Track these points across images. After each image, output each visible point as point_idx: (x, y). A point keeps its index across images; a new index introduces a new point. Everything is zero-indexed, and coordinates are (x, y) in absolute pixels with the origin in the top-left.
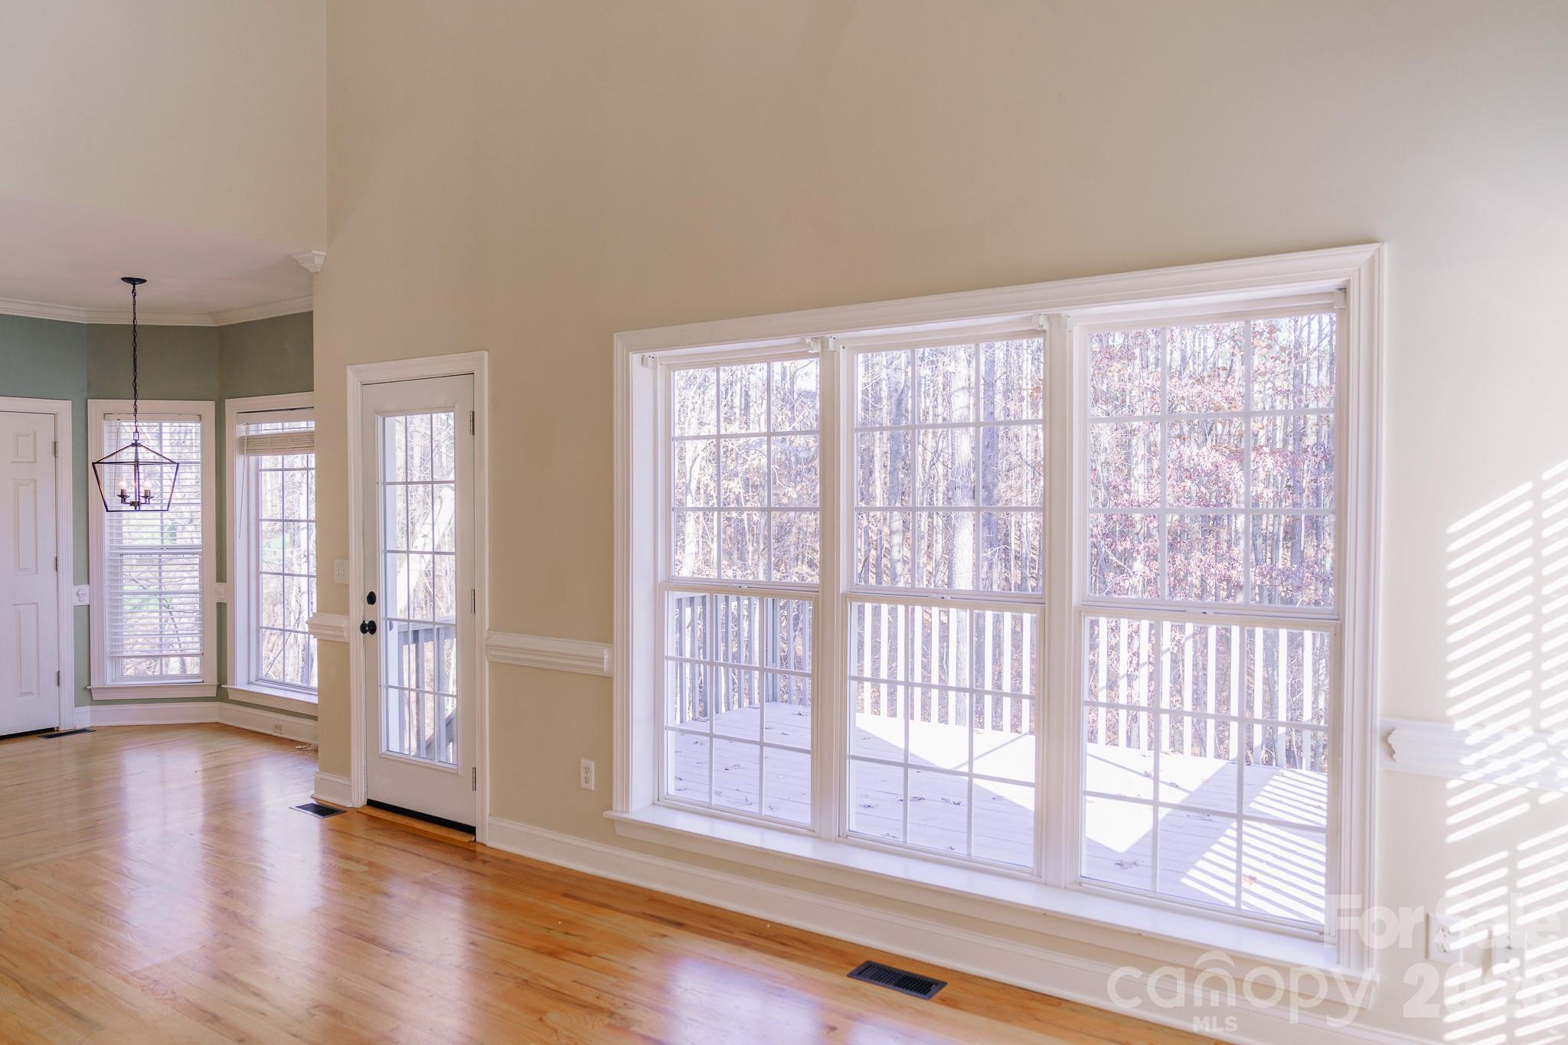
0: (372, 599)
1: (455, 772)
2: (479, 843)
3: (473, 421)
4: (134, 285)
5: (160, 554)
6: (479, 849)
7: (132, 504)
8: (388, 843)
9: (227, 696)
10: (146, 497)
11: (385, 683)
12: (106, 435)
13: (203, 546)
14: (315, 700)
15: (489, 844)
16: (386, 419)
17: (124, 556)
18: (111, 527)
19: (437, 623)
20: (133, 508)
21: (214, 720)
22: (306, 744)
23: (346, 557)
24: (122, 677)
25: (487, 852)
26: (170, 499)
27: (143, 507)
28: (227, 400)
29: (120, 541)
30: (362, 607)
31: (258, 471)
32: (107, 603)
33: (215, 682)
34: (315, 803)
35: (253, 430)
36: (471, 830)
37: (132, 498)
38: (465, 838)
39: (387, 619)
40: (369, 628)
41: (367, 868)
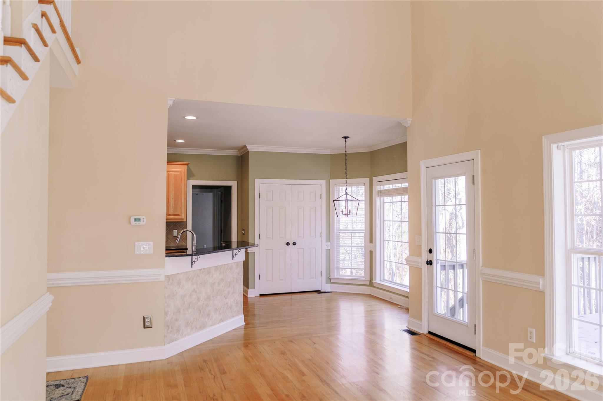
0: (430, 251)
1: (467, 325)
2: (477, 357)
3: (474, 179)
4: (346, 139)
5: (351, 233)
6: (477, 359)
7: (345, 214)
8: (438, 350)
9: (373, 285)
10: (349, 212)
11: (436, 285)
12: (335, 191)
13: (365, 230)
14: (408, 290)
15: (482, 358)
16: (436, 180)
17: (341, 233)
18: (337, 223)
19: (458, 263)
20: (345, 216)
21: (369, 293)
22: (402, 306)
23: (420, 235)
24: (340, 275)
25: (482, 361)
26: (357, 213)
27: (349, 216)
28: (373, 178)
29: (339, 228)
30: (427, 254)
31: (384, 203)
32: (335, 249)
33: (369, 280)
34: (408, 329)
35: (382, 188)
36: (474, 351)
37: (344, 213)
38: (472, 354)
39: (437, 260)
40: (430, 263)
41: (432, 359)
